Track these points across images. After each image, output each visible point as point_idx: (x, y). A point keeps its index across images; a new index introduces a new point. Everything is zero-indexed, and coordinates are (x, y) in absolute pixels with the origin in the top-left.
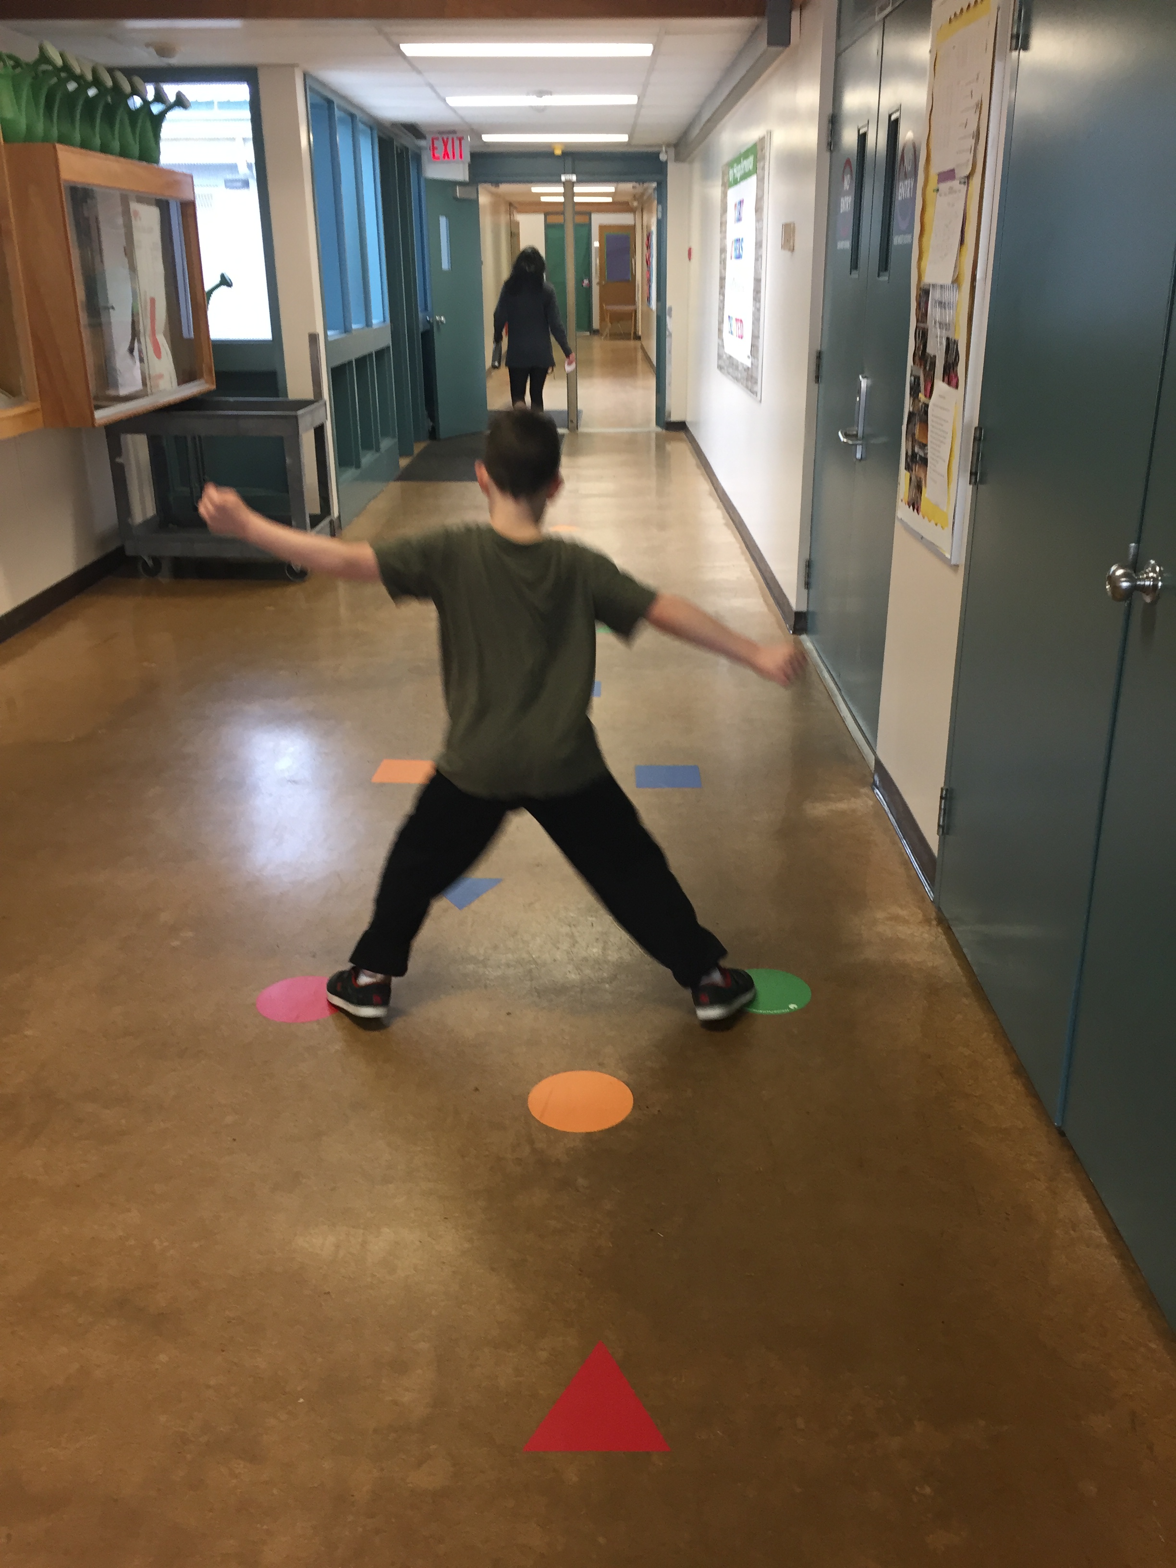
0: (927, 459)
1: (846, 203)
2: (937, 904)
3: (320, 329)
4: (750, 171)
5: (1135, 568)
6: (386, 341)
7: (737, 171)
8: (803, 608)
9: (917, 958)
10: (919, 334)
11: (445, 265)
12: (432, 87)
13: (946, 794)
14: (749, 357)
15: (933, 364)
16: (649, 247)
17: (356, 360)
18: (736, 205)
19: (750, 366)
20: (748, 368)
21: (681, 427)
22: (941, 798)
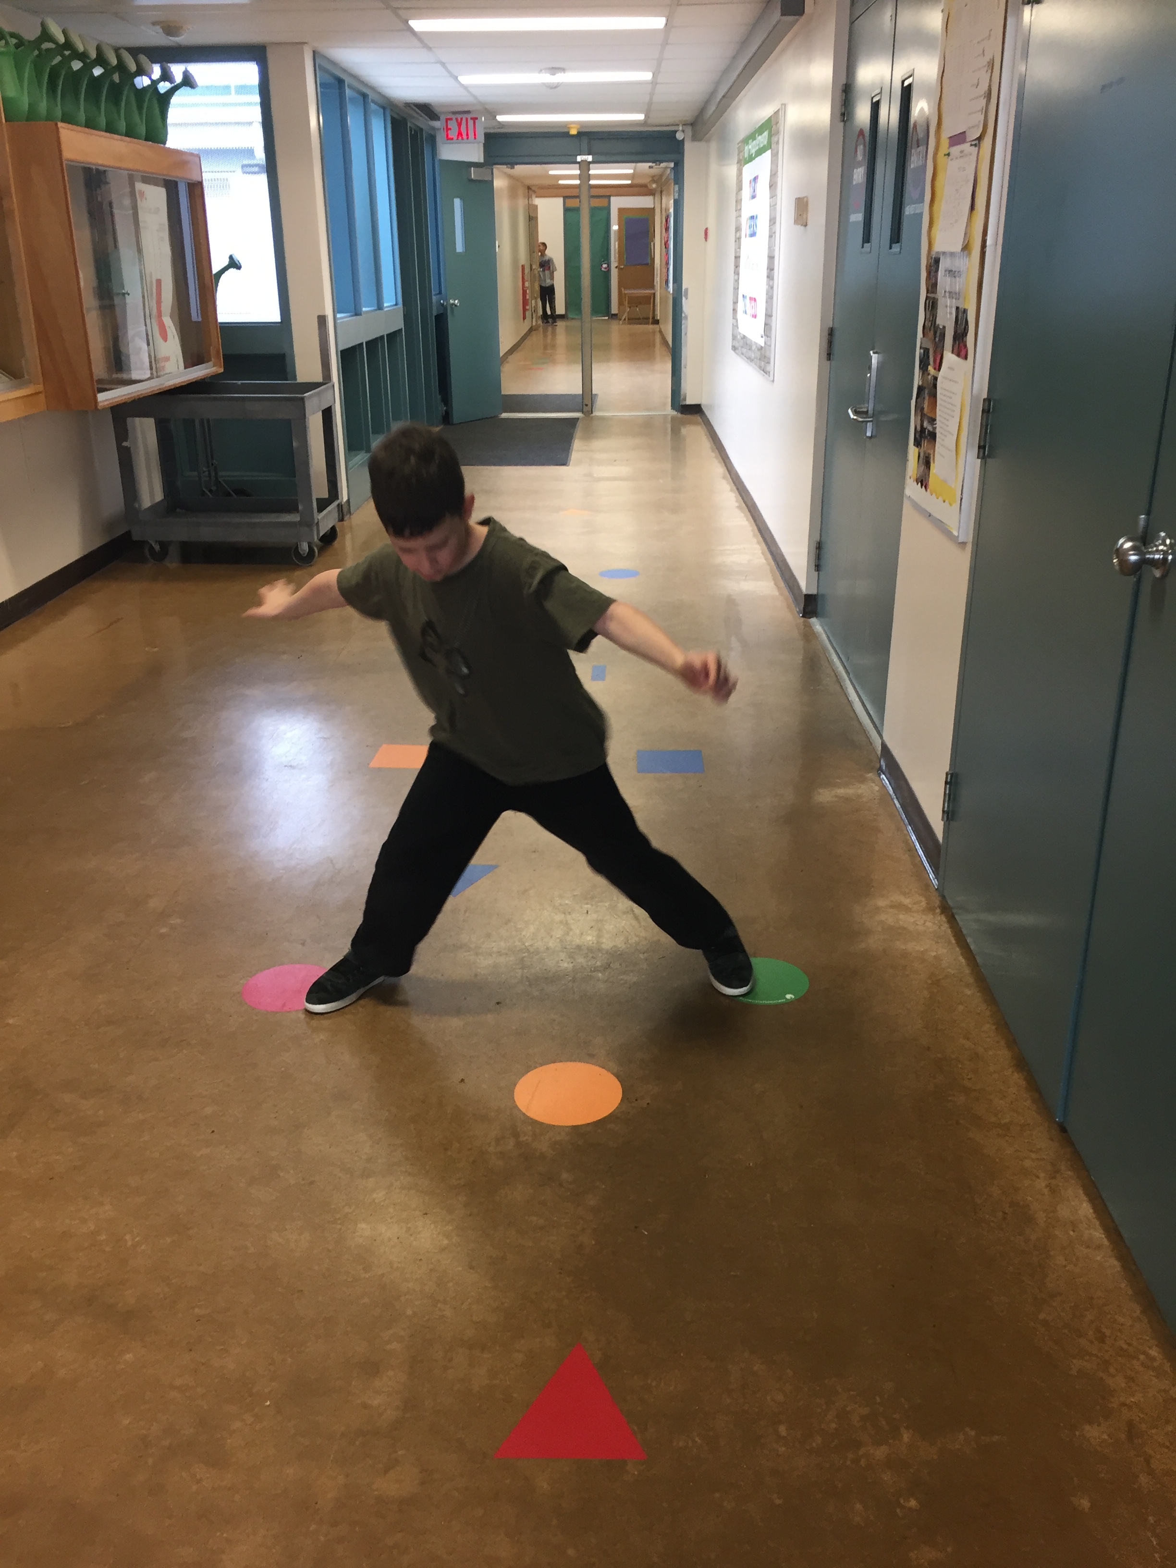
0: (935, 434)
1: (859, 175)
2: (941, 892)
3: (329, 312)
4: (764, 146)
5: (1144, 540)
6: (398, 323)
7: (752, 147)
8: (813, 591)
9: (920, 948)
10: (929, 304)
11: (460, 247)
12: (443, 64)
13: (951, 779)
14: (762, 337)
15: (943, 336)
16: (667, 229)
17: (366, 343)
18: (750, 181)
19: (763, 345)
20: (762, 347)
21: (696, 410)
22: (946, 783)
